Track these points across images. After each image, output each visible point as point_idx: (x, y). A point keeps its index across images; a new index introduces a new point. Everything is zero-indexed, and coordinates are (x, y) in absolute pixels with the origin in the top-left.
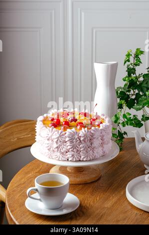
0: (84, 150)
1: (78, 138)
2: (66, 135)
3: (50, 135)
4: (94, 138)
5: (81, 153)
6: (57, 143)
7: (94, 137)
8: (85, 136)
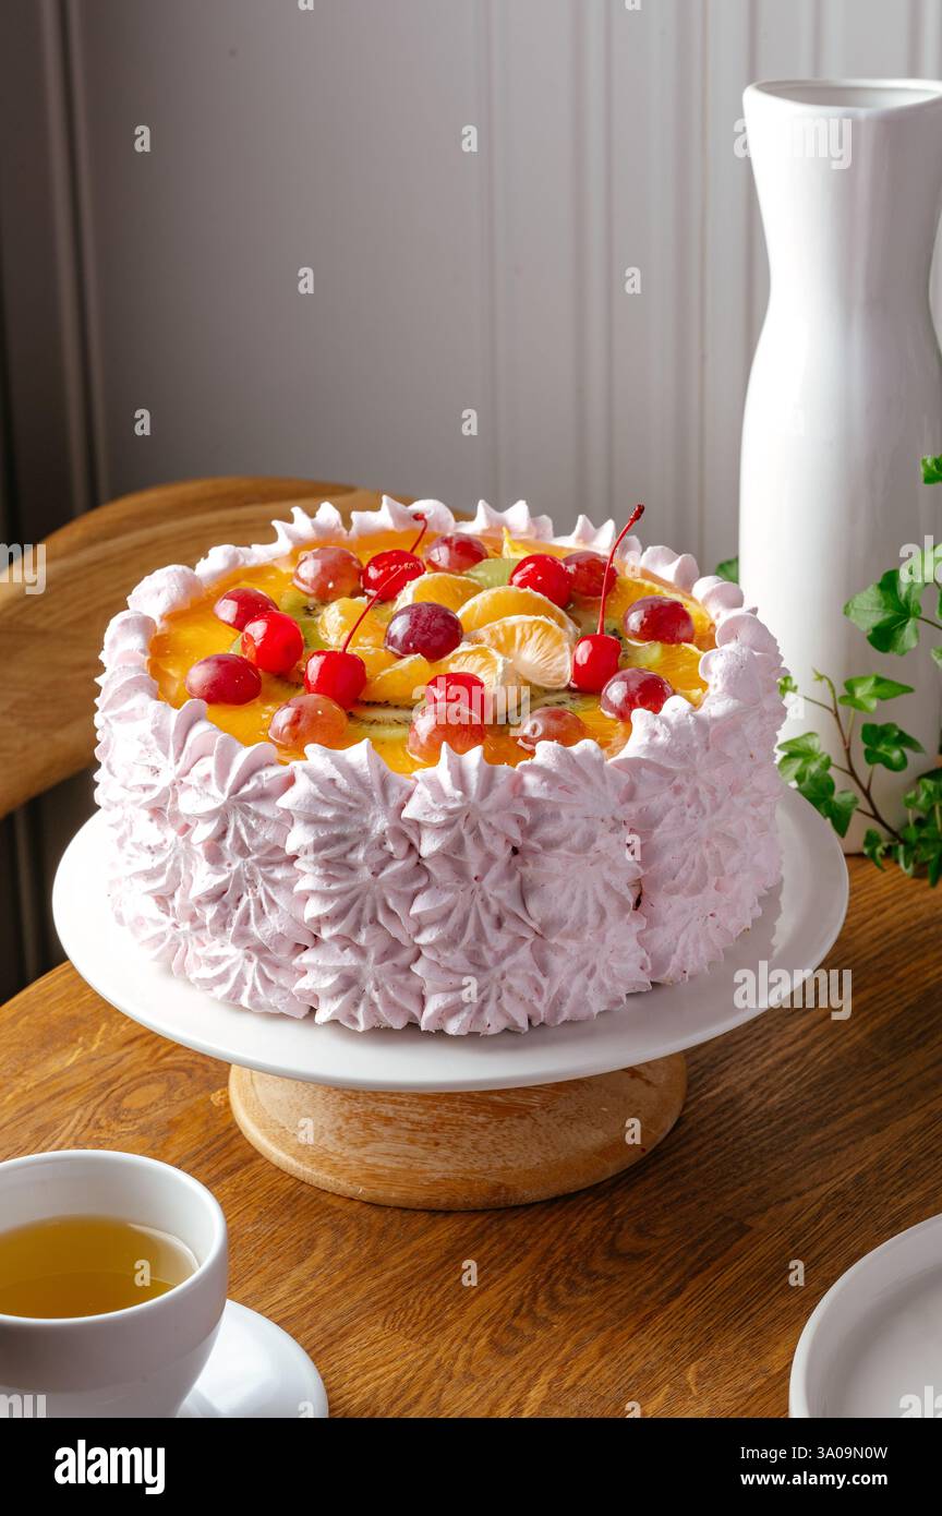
0: (451, 942)
1: (399, 834)
2: (287, 801)
3: (163, 781)
4: (549, 845)
5: (418, 969)
6: (215, 856)
7: (549, 831)
8: (462, 824)
